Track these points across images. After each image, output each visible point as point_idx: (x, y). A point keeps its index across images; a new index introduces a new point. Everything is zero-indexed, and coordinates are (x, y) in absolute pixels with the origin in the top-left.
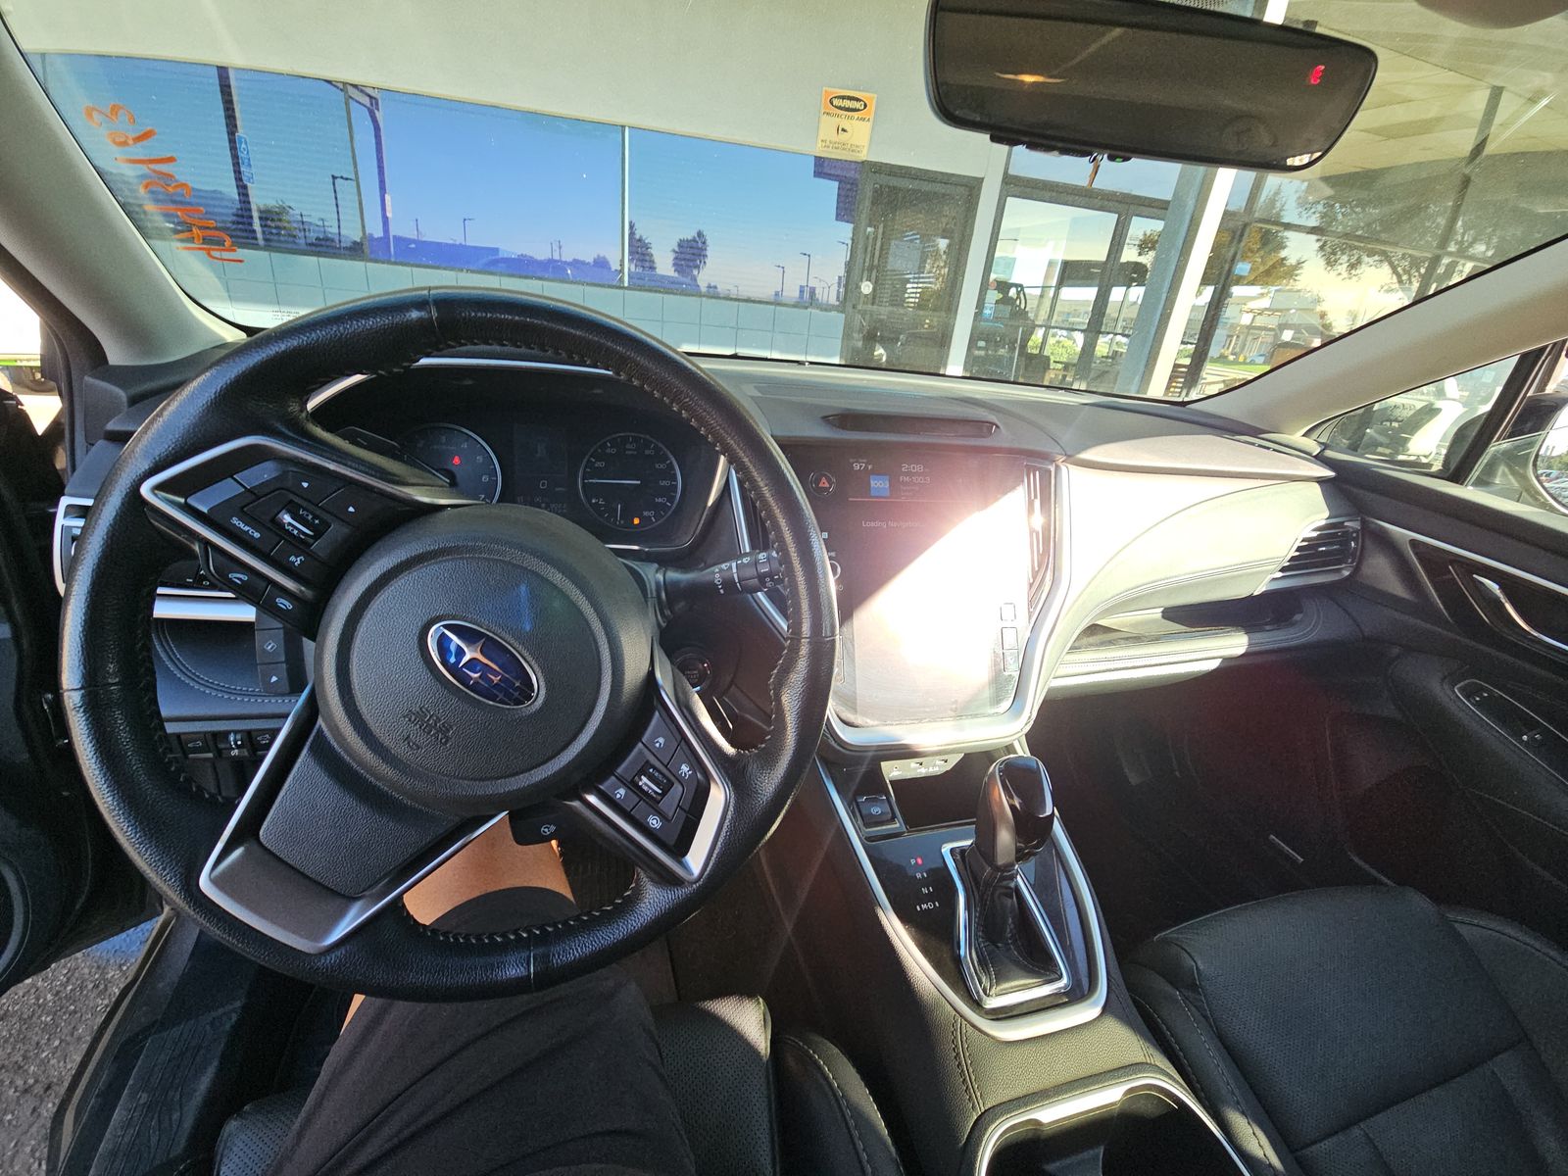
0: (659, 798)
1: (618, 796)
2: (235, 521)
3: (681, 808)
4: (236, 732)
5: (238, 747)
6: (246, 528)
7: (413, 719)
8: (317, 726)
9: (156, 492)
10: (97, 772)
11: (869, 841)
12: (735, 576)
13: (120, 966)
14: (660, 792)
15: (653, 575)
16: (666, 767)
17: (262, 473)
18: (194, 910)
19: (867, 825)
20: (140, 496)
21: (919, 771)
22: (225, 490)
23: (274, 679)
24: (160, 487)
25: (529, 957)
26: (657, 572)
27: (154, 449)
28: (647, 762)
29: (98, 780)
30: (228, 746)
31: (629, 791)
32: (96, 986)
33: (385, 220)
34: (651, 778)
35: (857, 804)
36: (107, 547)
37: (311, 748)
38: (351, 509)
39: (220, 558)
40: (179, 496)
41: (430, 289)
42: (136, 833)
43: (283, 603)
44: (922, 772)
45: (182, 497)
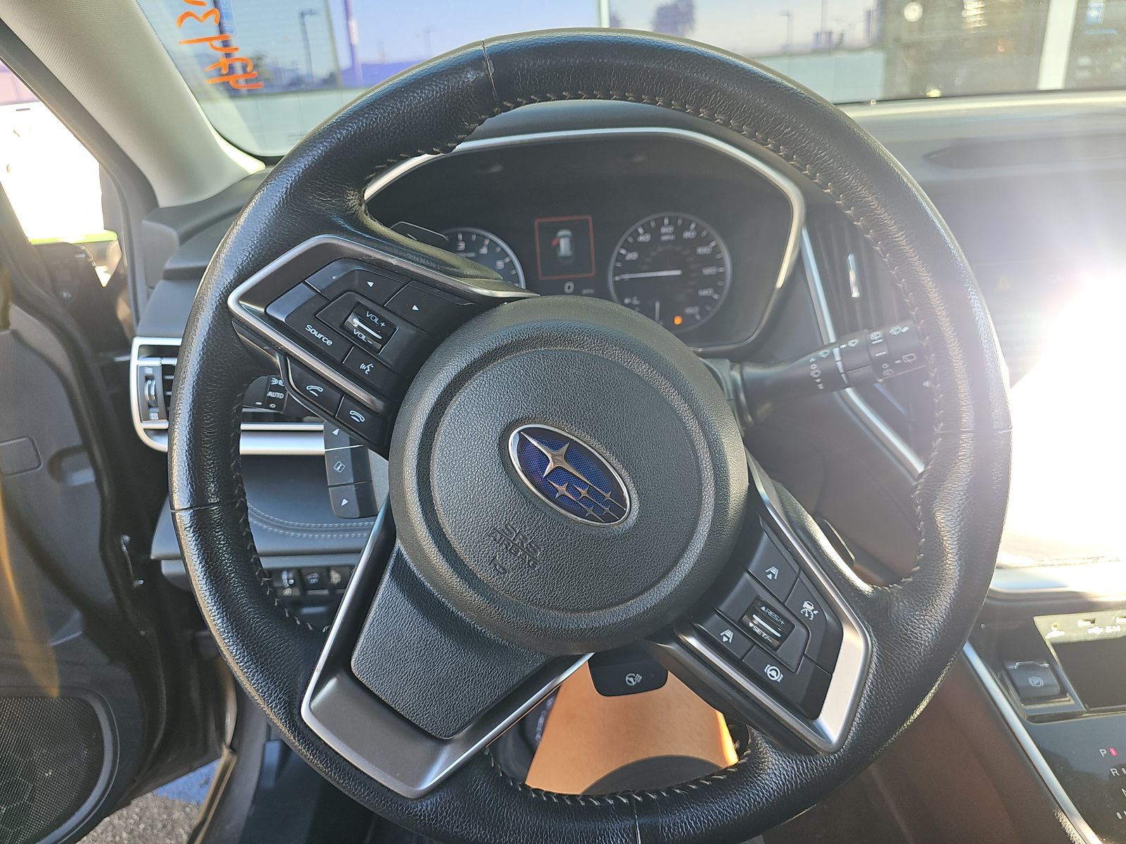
0: (776, 643)
1: (725, 639)
2: (310, 329)
3: (806, 656)
4: (288, 570)
5: (291, 586)
6: (320, 336)
7: (498, 538)
8: (396, 549)
9: (241, 302)
10: (208, 594)
11: (1031, 721)
12: (839, 364)
13: (184, 807)
14: (779, 635)
15: (731, 374)
16: (783, 604)
17: (332, 273)
18: (299, 741)
19: (1026, 700)
20: (228, 307)
21: (1090, 631)
22: (299, 295)
23: (345, 502)
24: (244, 297)
25: (634, 827)
26: (732, 368)
27: (236, 257)
28: (758, 598)
29: (210, 601)
30: (281, 585)
31: (739, 635)
32: (164, 826)
33: (352, 48)
34: (765, 618)
35: (1008, 672)
36: (204, 362)
37: (392, 574)
38: (415, 308)
39: (298, 369)
40: (258, 306)
41: (483, 43)
42: (244, 657)
43: (357, 416)
44: (1096, 632)
45: (262, 307)
